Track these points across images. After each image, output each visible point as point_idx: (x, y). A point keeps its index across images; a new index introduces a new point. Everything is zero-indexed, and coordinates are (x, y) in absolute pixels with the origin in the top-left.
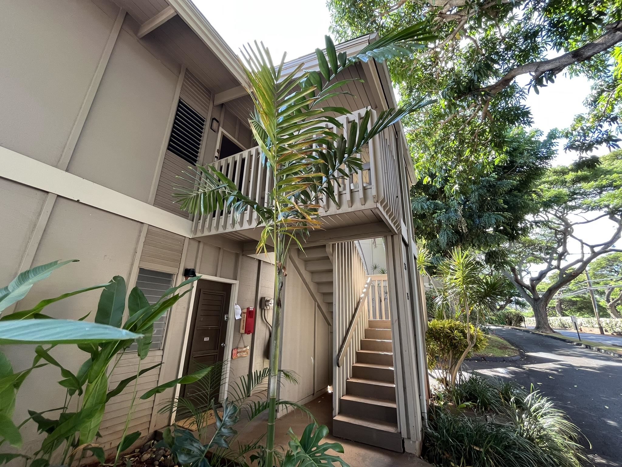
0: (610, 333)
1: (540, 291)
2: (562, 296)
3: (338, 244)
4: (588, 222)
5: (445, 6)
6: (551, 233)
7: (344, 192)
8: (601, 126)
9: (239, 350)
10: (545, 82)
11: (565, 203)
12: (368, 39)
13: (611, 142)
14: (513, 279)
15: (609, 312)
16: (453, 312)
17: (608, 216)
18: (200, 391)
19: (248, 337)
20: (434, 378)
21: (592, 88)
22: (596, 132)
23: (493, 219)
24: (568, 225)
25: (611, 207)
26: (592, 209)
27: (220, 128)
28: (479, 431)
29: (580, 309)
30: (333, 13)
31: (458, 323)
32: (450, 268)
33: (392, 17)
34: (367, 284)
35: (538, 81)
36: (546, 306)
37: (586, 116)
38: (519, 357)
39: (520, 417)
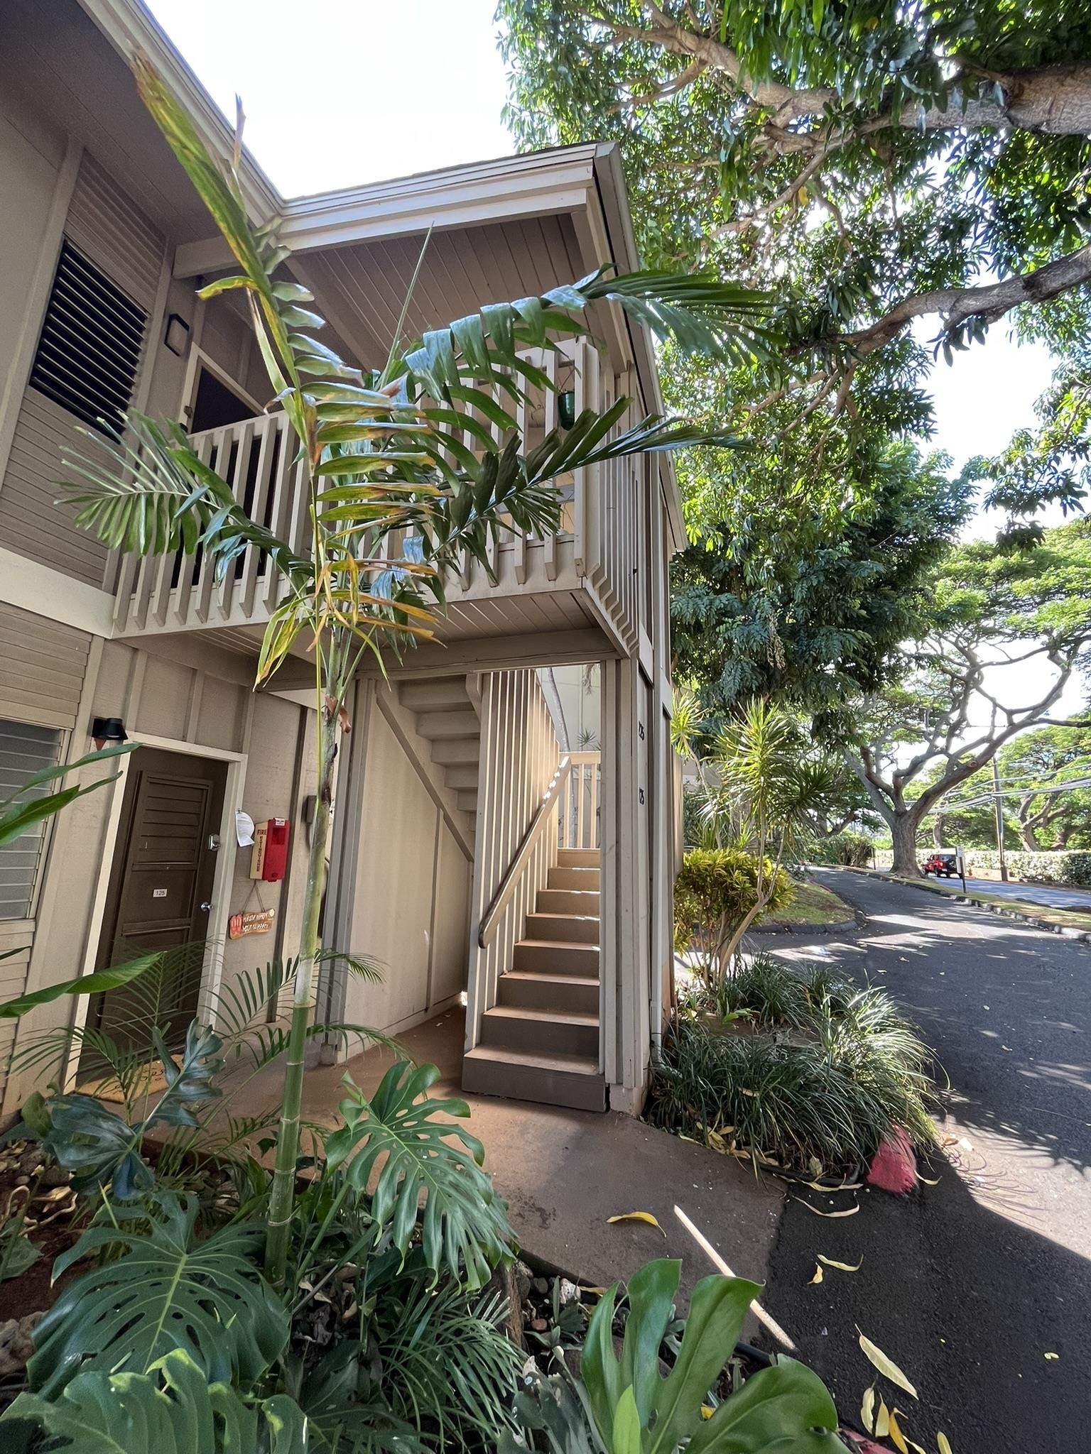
0: (1016, 879)
1: (909, 797)
2: (947, 809)
3: (496, 675)
4: (1012, 661)
5: (781, 108)
6: (943, 681)
7: (509, 546)
8: (1058, 460)
9: (246, 919)
10: (965, 341)
11: (977, 620)
12: (591, 154)
13: (1069, 497)
14: (864, 773)
15: (1022, 839)
16: (736, 835)
17: (1047, 653)
18: (140, 1014)
19: (272, 890)
20: (686, 966)
21: (1055, 375)
22: (1048, 472)
23: (836, 642)
24: (975, 667)
25: (1055, 634)
26: (1023, 635)
27: (193, 345)
28: (757, 1060)
29: (974, 835)
30: (514, 72)
31: (742, 855)
32: (739, 742)
33: (661, 114)
34: (560, 770)
35: (953, 336)
36: (916, 827)
37: (1034, 435)
38: (854, 923)
39: (834, 1032)
